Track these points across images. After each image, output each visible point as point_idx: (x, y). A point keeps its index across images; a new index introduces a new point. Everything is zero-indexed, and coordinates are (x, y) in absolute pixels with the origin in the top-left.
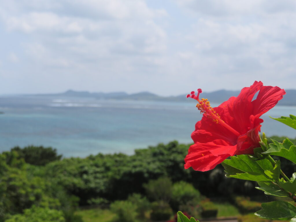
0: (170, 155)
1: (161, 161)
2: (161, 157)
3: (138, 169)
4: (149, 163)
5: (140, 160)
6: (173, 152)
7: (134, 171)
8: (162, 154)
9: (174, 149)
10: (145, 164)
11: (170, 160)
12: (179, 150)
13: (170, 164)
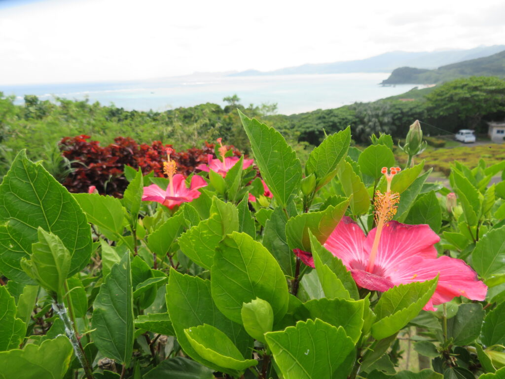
0: (330, 118)
1: (324, 123)
2: (324, 120)
3: (311, 129)
4: (317, 125)
5: (310, 123)
6: (332, 116)
7: (308, 130)
8: (324, 118)
9: (332, 114)
10: (315, 126)
11: (331, 122)
12: (336, 115)
13: (331, 124)
